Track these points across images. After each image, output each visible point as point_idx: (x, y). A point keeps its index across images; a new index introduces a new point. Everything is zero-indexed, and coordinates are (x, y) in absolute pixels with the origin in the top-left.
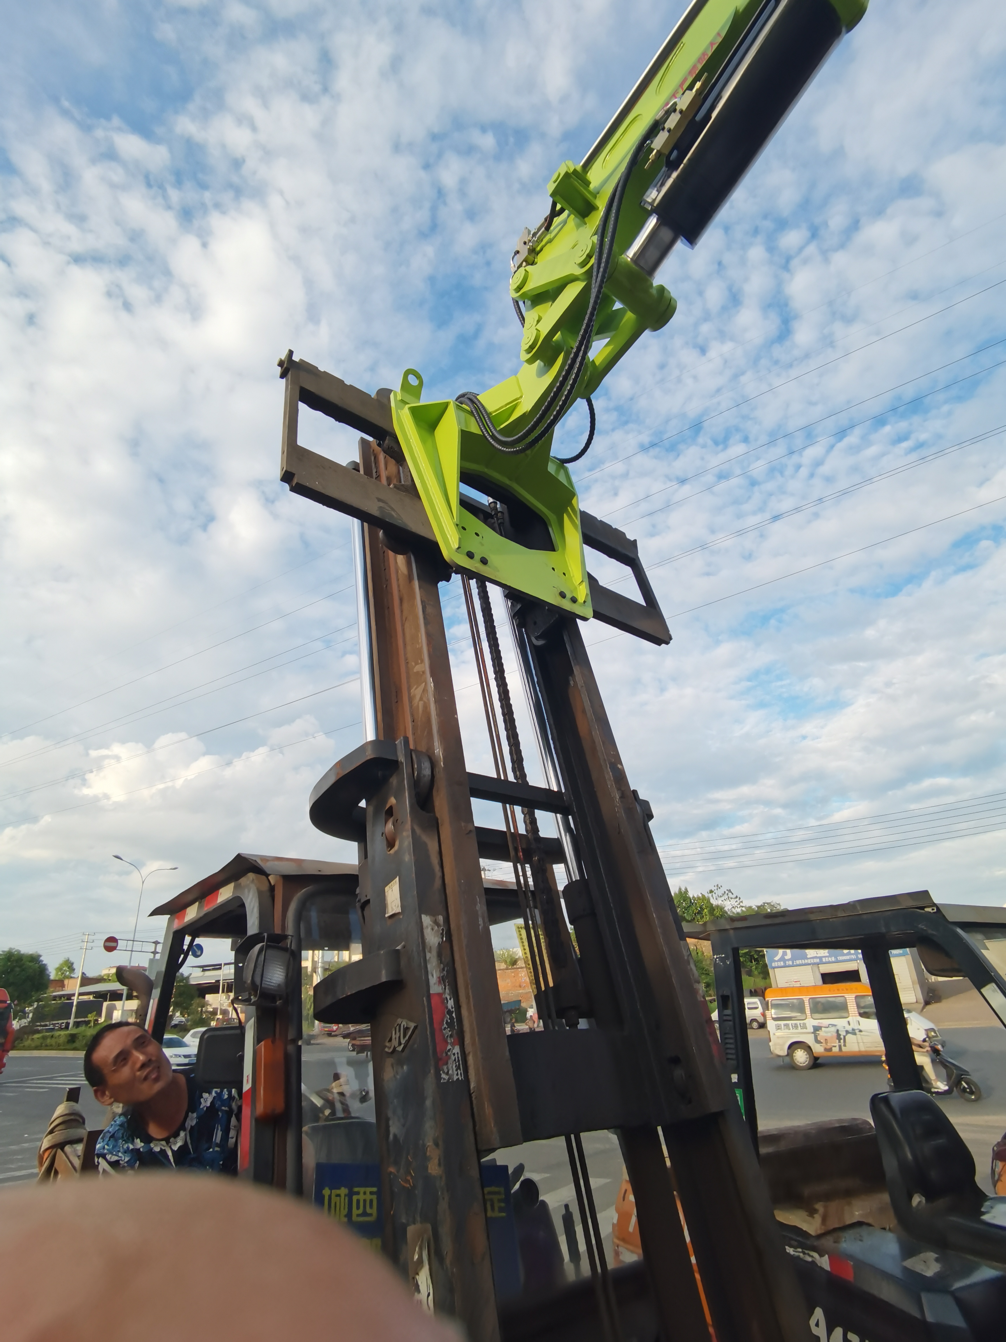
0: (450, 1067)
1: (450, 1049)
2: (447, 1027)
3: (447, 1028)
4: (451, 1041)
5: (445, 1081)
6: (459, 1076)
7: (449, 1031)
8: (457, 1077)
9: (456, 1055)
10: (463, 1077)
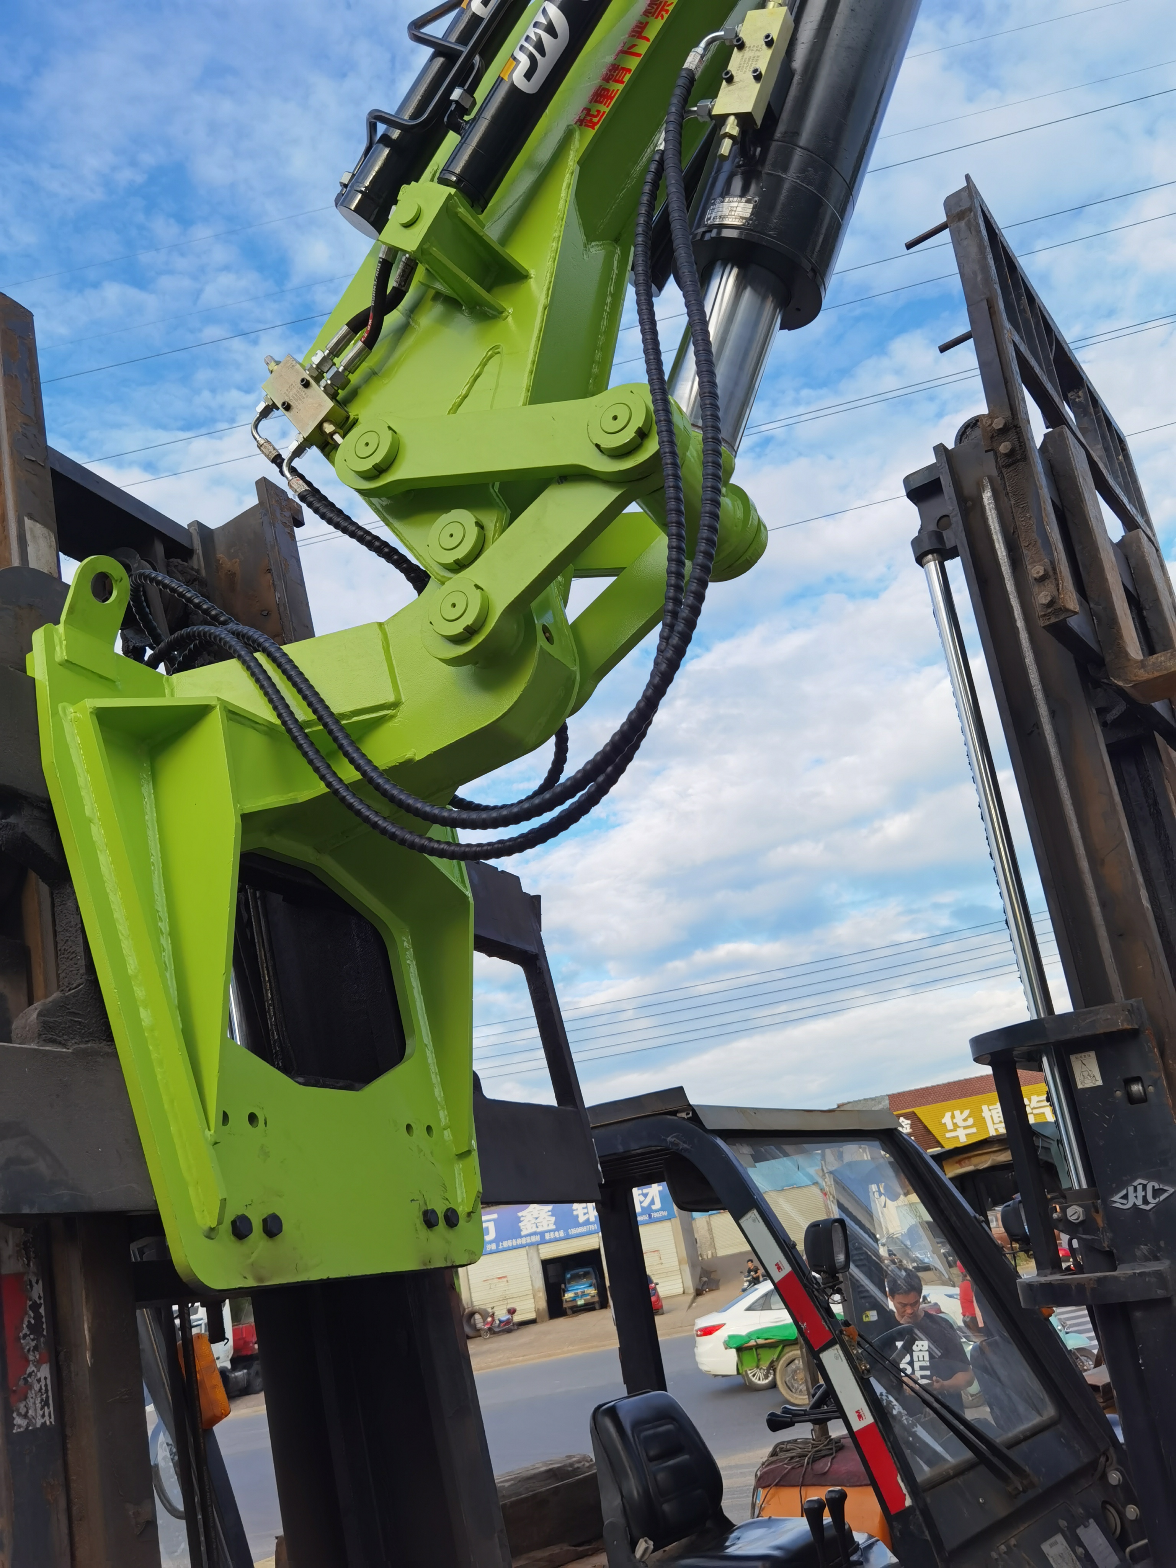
0: (30, 1404)
1: (33, 1371)
2: (28, 1333)
3: (29, 1336)
4: (35, 1357)
5: (22, 1430)
6: (47, 1418)
7: (33, 1340)
8: (43, 1421)
9: (43, 1383)
10: (52, 1420)
